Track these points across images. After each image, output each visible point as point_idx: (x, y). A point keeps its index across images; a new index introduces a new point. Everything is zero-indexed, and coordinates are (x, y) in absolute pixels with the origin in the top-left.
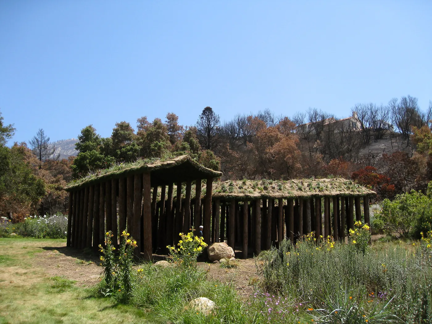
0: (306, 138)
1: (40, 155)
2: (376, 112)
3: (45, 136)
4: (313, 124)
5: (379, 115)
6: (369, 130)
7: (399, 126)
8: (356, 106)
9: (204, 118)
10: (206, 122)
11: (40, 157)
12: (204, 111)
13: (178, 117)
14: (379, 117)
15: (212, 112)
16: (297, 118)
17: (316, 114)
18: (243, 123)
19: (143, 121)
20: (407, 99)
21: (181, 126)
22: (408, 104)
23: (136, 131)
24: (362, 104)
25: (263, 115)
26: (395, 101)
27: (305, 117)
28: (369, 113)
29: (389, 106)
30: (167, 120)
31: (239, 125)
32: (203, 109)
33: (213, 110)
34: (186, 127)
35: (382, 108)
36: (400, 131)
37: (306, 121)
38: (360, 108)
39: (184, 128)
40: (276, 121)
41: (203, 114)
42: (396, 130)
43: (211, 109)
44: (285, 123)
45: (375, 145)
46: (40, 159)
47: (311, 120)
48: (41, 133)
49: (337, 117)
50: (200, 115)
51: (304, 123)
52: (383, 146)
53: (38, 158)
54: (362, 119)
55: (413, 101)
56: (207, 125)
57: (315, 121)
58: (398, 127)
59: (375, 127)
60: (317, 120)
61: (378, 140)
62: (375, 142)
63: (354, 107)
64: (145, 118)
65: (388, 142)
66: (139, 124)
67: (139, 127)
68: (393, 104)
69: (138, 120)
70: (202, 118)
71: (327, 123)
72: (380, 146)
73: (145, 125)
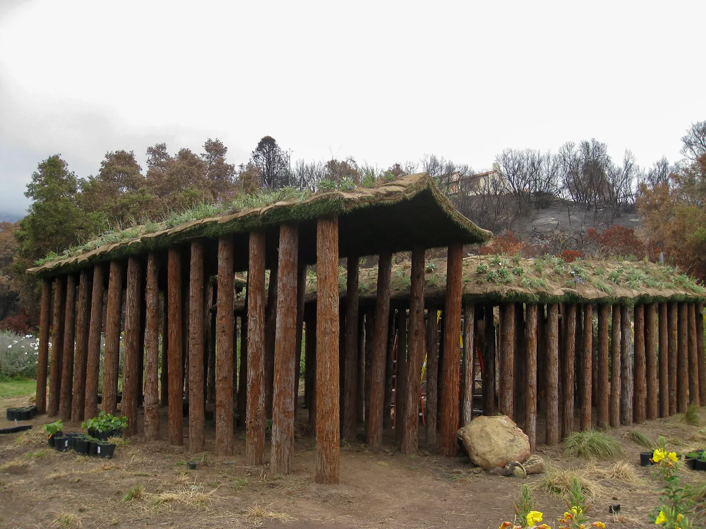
2: (539, 163)
5: (544, 169)
6: (529, 194)
7: (573, 190)
8: (505, 152)
9: (262, 157)
10: (264, 163)
12: (260, 144)
13: (226, 148)
14: (544, 174)
17: (435, 163)
19: (158, 151)
20: (590, 144)
21: (230, 166)
22: (591, 154)
23: (144, 172)
24: (513, 150)
26: (570, 146)
27: (417, 168)
29: (560, 154)
30: (205, 152)
32: (259, 141)
33: (276, 143)
35: (549, 158)
38: (511, 157)
39: (237, 169)
41: (257, 149)
42: (566, 195)
43: (274, 140)
45: (539, 218)
50: (254, 150)
52: (553, 220)
54: (514, 175)
55: (598, 148)
56: (266, 169)
60: (438, 174)
61: (541, 210)
62: (538, 213)
63: (501, 153)
64: (163, 147)
65: (559, 213)
66: (150, 157)
67: (151, 163)
68: (566, 151)
69: (149, 148)
70: (256, 156)
71: (455, 178)
72: (548, 220)
73: (162, 160)
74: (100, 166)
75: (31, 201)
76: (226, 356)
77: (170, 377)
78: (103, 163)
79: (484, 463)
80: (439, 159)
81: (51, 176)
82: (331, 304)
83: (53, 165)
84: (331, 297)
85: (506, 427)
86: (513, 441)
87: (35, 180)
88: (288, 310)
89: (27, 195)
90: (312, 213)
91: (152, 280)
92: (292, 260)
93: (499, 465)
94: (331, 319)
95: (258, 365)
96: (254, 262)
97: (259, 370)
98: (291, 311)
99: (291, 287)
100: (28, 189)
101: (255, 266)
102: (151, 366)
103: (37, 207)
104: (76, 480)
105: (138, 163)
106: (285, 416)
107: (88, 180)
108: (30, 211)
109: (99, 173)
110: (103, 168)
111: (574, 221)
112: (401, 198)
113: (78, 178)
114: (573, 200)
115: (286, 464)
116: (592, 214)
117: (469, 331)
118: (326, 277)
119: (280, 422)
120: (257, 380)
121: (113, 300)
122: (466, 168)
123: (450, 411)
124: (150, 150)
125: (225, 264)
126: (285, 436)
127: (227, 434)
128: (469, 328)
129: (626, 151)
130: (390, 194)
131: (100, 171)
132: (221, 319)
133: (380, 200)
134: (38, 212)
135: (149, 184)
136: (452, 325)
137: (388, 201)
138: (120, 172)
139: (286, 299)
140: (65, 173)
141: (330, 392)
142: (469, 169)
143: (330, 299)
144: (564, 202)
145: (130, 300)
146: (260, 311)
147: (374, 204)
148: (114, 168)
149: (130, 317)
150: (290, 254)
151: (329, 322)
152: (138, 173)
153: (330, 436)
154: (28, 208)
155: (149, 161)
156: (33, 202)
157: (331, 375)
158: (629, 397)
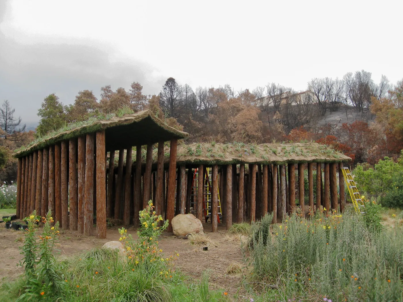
0: (265, 110)
1: (6, 126)
2: (332, 86)
3: (10, 107)
4: (272, 97)
5: (335, 88)
6: (325, 103)
7: (354, 99)
8: (313, 80)
9: (168, 89)
10: (169, 92)
11: (6, 128)
12: (167, 82)
13: (142, 86)
14: (334, 91)
15: (175, 83)
16: (256, 91)
18: (205, 96)
19: (107, 89)
20: (361, 73)
21: (145, 96)
22: (362, 79)
23: (98, 101)
24: (318, 78)
25: (224, 88)
26: (349, 75)
27: (264, 90)
28: (325, 87)
29: (344, 80)
30: (131, 89)
31: (200, 97)
32: (166, 80)
34: (150, 96)
35: (337, 82)
36: (353, 105)
37: (265, 94)
38: (316, 82)
39: (148, 97)
40: (236, 95)
41: (166, 85)
42: (350, 103)
43: (174, 79)
44: (246, 95)
45: (330, 117)
46: (6, 129)
47: (270, 94)
48: (7, 104)
49: (294, 90)
50: (163, 85)
51: (263, 96)
52: (339, 118)
53: (4, 128)
54: (319, 93)
55: (367, 75)
56: (170, 96)
57: (273, 95)
58: (352, 100)
59: (331, 100)
60: (276, 94)
61: (333, 113)
62: (331, 114)
63: (310, 81)
64: (109, 87)
65: (342, 114)
66: (103, 92)
67: (103, 96)
68: (348, 78)
69: (102, 88)
70: (165, 88)
71: (285, 96)
72: (335, 118)
73: (109, 94)
74: (75, 99)
75: (40, 118)
76: (73, 189)
77: (56, 199)
78: (77, 97)
79: (177, 234)
80: (276, 85)
81: (50, 105)
82: (101, 166)
83: (51, 99)
84: (101, 163)
85: (189, 219)
86: (191, 224)
87: (42, 107)
88: (89, 169)
89: (38, 115)
90: (93, 130)
91: (51, 158)
92: (90, 148)
93: (183, 235)
94: (101, 173)
95: (82, 192)
96: (80, 150)
97: (82, 194)
98: (90, 169)
99: (90, 160)
100: (39, 111)
101: (80, 152)
102: (51, 194)
103: (43, 121)
104: (3, 236)
105: (95, 96)
106: (88, 212)
107: (69, 106)
108: (40, 123)
109: (75, 102)
110: (77, 99)
111: (350, 118)
112: (133, 122)
113: (64, 105)
114: (353, 106)
115: (89, 232)
116: (361, 113)
117: (183, 177)
118: (99, 155)
119: (86, 215)
120: (81, 198)
121: (39, 166)
122: (290, 89)
123: (169, 212)
124: (103, 89)
125: (71, 150)
126: (88, 220)
127: (73, 221)
128: (183, 176)
129: (382, 77)
130: (126, 120)
131: (75, 101)
132: (70, 174)
133: (121, 123)
134: (43, 123)
135: (100, 107)
136: (171, 175)
137: (125, 123)
138: (85, 102)
139: (88, 164)
140: (57, 102)
141: (101, 202)
142: (292, 90)
143: (100, 164)
144: (347, 108)
145: (44, 166)
146: (82, 170)
147: (118, 125)
148: (82, 100)
149: (44, 174)
150: (90, 146)
151: (100, 173)
152: (95, 101)
153: (101, 219)
154: (39, 121)
155: (102, 94)
156: (42, 118)
157: (101, 195)
158: (284, 209)
